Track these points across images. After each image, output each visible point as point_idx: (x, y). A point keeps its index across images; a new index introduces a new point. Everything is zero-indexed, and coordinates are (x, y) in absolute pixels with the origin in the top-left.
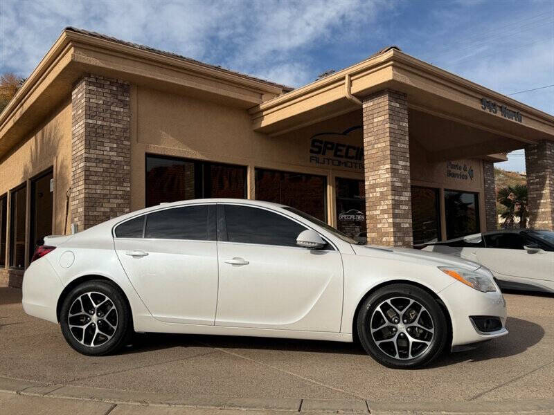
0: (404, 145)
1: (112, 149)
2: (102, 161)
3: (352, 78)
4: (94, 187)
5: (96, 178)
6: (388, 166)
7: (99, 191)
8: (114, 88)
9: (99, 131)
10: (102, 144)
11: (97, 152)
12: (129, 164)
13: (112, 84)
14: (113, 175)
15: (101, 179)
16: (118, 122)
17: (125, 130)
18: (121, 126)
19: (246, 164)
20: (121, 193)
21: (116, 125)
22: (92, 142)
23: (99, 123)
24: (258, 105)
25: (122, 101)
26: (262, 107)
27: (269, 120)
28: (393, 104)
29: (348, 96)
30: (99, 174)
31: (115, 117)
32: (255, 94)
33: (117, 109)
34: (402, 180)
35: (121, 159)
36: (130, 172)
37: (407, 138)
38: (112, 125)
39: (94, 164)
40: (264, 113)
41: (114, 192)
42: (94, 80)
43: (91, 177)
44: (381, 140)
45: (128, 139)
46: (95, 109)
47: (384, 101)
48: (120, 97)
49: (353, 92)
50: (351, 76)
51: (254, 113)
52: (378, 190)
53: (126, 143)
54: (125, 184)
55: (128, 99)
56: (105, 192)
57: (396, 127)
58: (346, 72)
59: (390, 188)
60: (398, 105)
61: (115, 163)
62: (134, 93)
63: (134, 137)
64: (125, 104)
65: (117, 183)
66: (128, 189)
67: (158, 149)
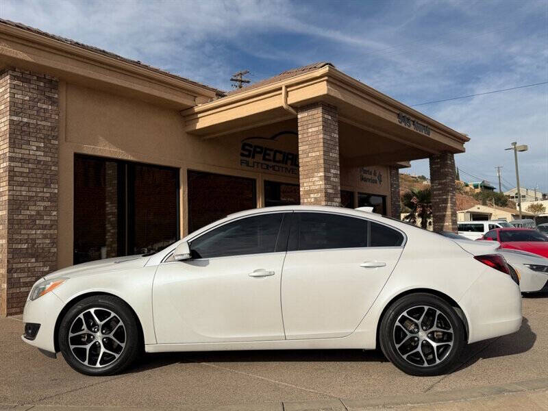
0: (335, 155)
1: (38, 148)
2: (28, 161)
3: (288, 90)
4: (19, 188)
5: (21, 179)
6: (322, 174)
7: (24, 193)
8: (42, 84)
9: (25, 128)
10: (28, 143)
11: (23, 151)
12: (56, 164)
13: (39, 79)
14: (39, 176)
15: (26, 180)
16: (46, 119)
17: (53, 129)
18: (49, 124)
19: (179, 166)
20: (48, 195)
21: (43, 123)
22: (17, 141)
23: (25, 120)
24: (192, 107)
25: (49, 98)
26: (196, 109)
27: (203, 123)
28: (326, 116)
29: (285, 106)
30: (25, 175)
31: (42, 114)
32: (189, 97)
33: (44, 106)
34: (334, 187)
35: (48, 159)
36: (56, 174)
37: (337, 148)
38: (39, 123)
39: (19, 164)
40: (199, 116)
41: (40, 195)
42: (19, 74)
43: (15, 178)
44: (316, 149)
45: (56, 138)
46: (20, 106)
47: (318, 113)
48: (47, 94)
49: (289, 102)
50: (287, 87)
51: (186, 115)
52: (312, 196)
53: (53, 142)
54: (52, 186)
55: (56, 96)
56: (31, 194)
57: (328, 138)
58: (283, 83)
59: (323, 194)
60: (330, 118)
61: (42, 163)
62: (63, 89)
63: (62, 136)
64: (54, 102)
65: (44, 185)
66: (56, 191)
67: (88, 150)
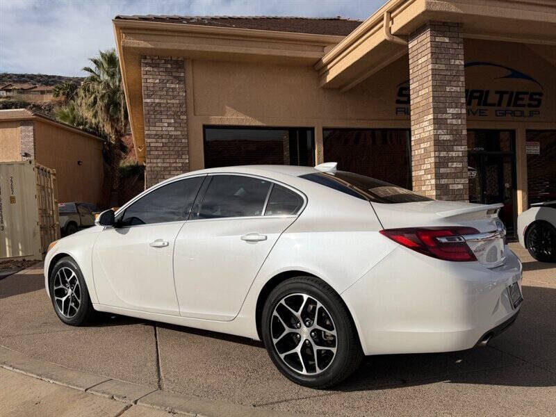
0: (457, 88)
1: (169, 125)
2: (162, 137)
4: (155, 161)
5: (156, 153)
6: (431, 117)
7: (160, 165)
8: (169, 66)
9: (157, 108)
10: (161, 121)
11: (157, 128)
12: (187, 137)
13: (166, 62)
14: (172, 148)
15: (161, 153)
16: (174, 97)
17: (181, 105)
18: (177, 102)
19: (313, 126)
20: (180, 165)
21: (173, 101)
22: (151, 120)
23: (157, 101)
24: (320, 60)
25: (176, 77)
26: (325, 60)
27: (333, 73)
28: (438, 39)
29: (387, 38)
30: (159, 149)
31: (170, 93)
32: (317, 48)
33: (173, 86)
34: (453, 131)
35: (179, 133)
36: (188, 145)
38: (169, 102)
39: (154, 140)
40: (329, 67)
41: (174, 165)
42: (149, 61)
43: (151, 152)
44: (425, 85)
45: (185, 113)
46: (152, 89)
47: (425, 38)
48: (174, 74)
50: (390, 12)
51: (319, 69)
52: (422, 146)
53: (182, 117)
54: (184, 157)
55: (182, 75)
56: (165, 165)
57: (443, 67)
59: (432, 143)
60: (447, 40)
61: (173, 137)
62: (189, 68)
63: (191, 110)
64: (179, 80)
65: (176, 156)
66: (187, 161)
67: (215, 120)
